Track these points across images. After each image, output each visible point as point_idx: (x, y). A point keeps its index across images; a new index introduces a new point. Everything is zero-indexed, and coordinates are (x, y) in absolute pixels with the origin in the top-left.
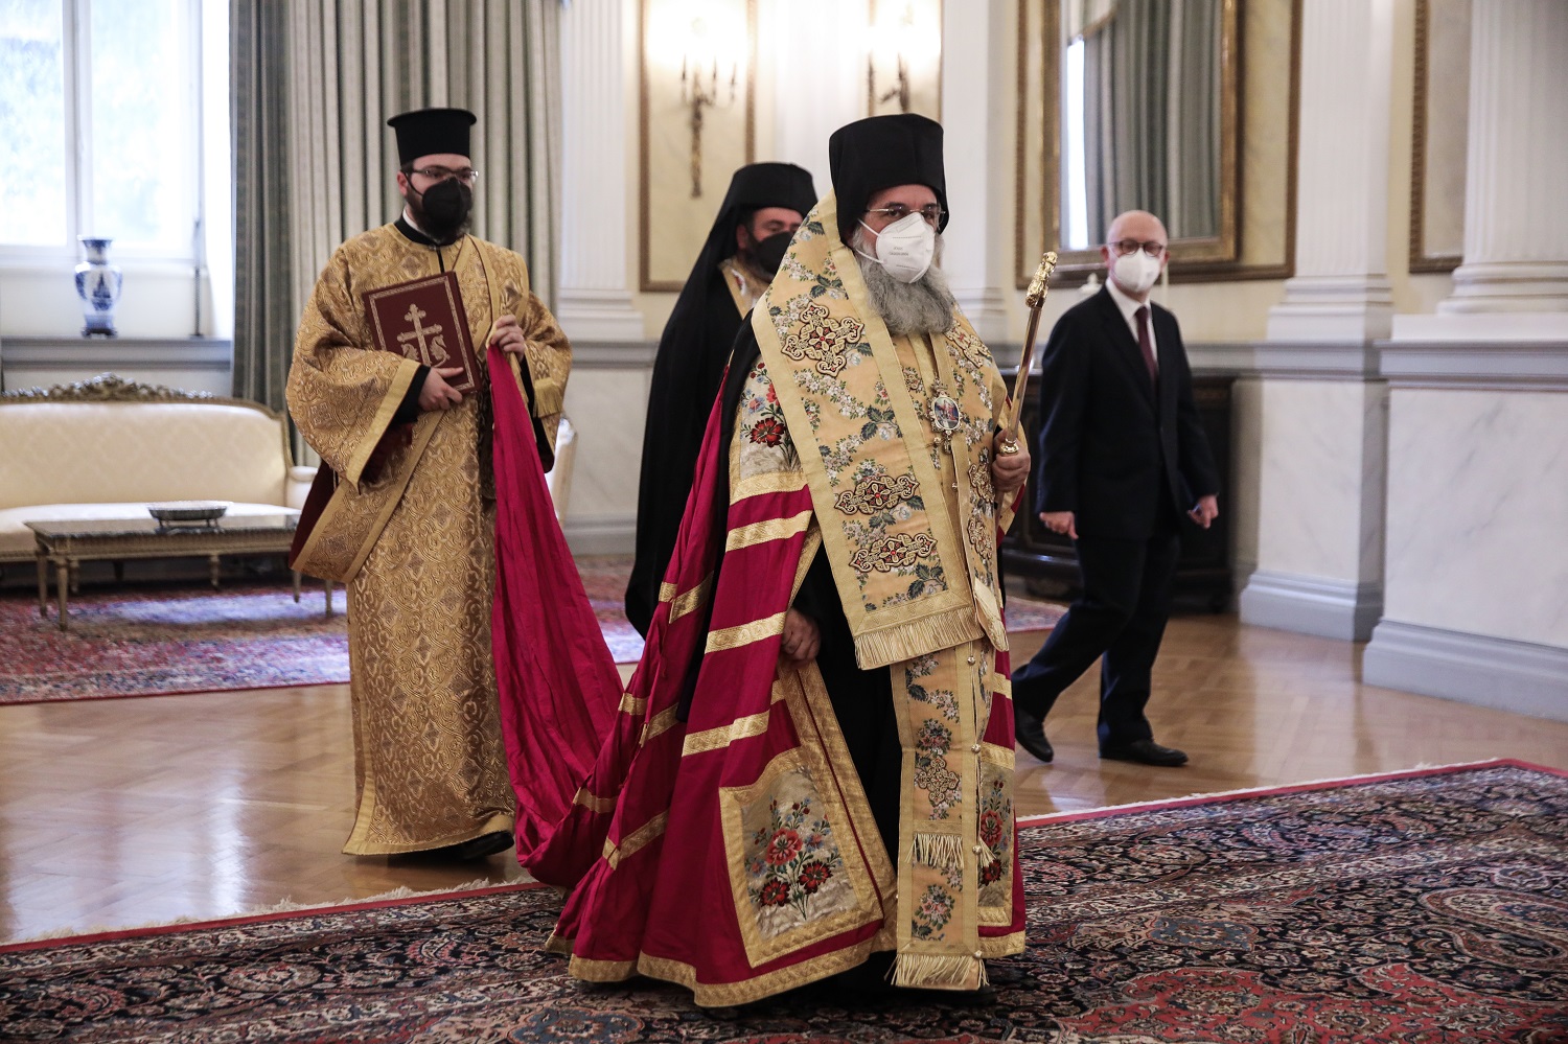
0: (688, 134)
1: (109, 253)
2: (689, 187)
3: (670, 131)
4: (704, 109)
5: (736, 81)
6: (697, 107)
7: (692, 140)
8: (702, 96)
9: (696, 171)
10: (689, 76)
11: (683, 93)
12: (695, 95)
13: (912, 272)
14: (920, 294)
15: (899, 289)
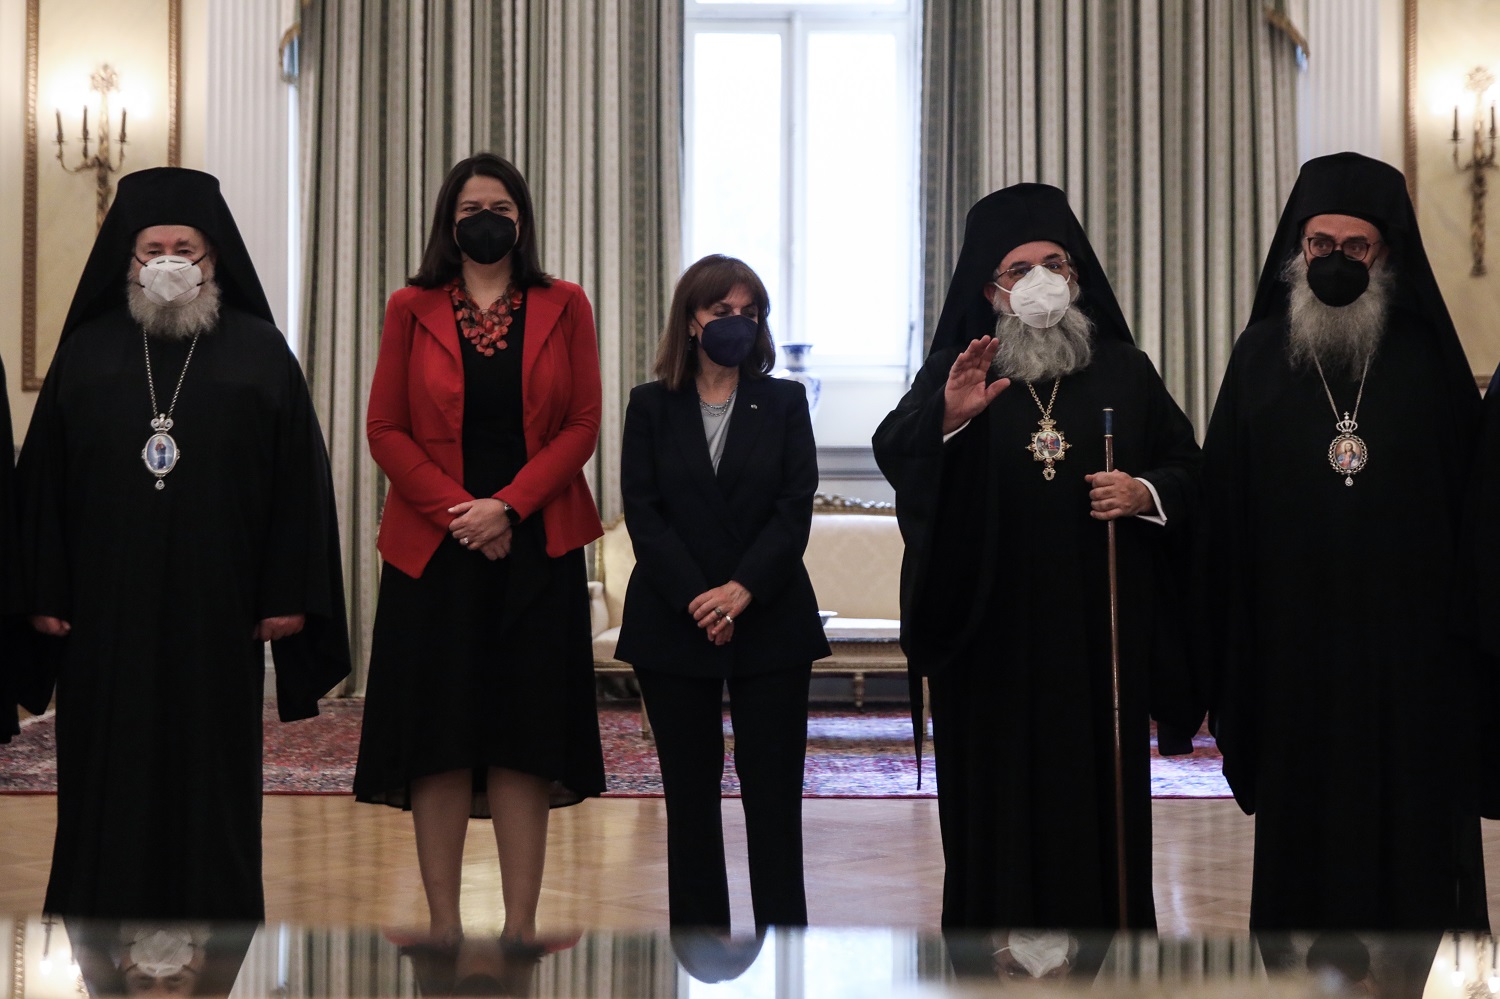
0: (1467, 204)
1: (806, 360)
2: (1469, 264)
3: (1444, 203)
4: (1487, 172)
6: (1478, 171)
7: (1474, 209)
8: (1483, 157)
9: (1478, 246)
10: (1466, 134)
11: (1456, 155)
12: (1475, 157)
13: (1043, 317)
14: (1057, 337)
15: (1036, 336)
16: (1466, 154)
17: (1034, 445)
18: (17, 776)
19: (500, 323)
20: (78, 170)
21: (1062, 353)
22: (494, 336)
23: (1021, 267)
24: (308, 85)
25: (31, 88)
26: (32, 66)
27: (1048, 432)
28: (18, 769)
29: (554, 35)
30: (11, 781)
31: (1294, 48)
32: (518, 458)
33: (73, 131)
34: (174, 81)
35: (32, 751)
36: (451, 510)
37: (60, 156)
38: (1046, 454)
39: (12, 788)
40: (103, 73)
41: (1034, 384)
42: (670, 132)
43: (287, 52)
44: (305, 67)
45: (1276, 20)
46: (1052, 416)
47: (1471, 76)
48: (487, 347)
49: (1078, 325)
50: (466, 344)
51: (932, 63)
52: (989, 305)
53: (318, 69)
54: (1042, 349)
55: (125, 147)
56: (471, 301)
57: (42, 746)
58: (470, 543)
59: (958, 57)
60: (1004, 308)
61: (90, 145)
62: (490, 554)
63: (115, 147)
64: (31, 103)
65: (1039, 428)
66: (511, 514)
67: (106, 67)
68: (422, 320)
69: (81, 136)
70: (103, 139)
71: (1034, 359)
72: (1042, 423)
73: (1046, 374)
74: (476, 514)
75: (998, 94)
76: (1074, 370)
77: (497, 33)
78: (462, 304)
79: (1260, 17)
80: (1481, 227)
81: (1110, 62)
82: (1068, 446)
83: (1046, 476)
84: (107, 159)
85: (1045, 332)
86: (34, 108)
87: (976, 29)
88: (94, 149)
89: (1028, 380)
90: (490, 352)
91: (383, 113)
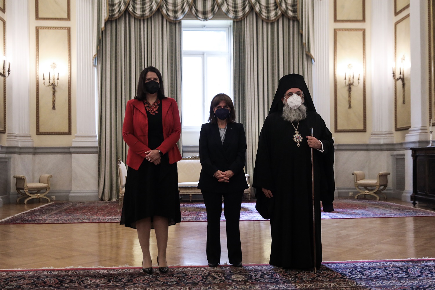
0: (347, 93)
2: (348, 106)
3: (343, 93)
4: (352, 86)
5: (360, 79)
6: (350, 86)
7: (349, 94)
8: (351, 83)
9: (350, 102)
10: (347, 78)
11: (345, 83)
12: (349, 83)
13: (294, 106)
14: (298, 111)
15: (293, 110)
16: (347, 83)
17: (294, 138)
18: (37, 220)
19: (155, 107)
20: (48, 86)
21: (299, 115)
22: (154, 110)
23: (290, 93)
24: (99, 67)
25: (37, 68)
26: (37, 63)
27: (297, 135)
28: (37, 218)
29: (153, 56)
30: (35, 221)
31: (312, 59)
32: (161, 140)
33: (47, 78)
34: (69, 67)
35: (40, 214)
36: (146, 152)
37: (44, 83)
38: (298, 140)
39: (36, 222)
40: (53, 65)
41: (293, 122)
42: (179, 77)
43: (94, 60)
44: (98, 63)
45: (308, 54)
46: (298, 131)
47: (348, 66)
48: (153, 113)
49: (303, 109)
50: (148, 112)
51: (235, 63)
52: (282, 102)
53: (101, 64)
54: (294, 114)
55: (59, 81)
56: (148, 102)
57: (42, 213)
58: (151, 161)
59: (240, 61)
60: (286, 103)
61: (51, 80)
62: (156, 163)
63: (56, 81)
64: (37, 71)
65: (295, 134)
66: (161, 153)
67: (54, 63)
68: (136, 106)
69: (49, 79)
70: (54, 79)
71: (292, 116)
72: (295, 132)
73: (295, 120)
74: (152, 153)
75: (249, 70)
76: (302, 119)
77: (141, 56)
78: (146, 103)
79: (304, 53)
80: (350, 98)
81: (273, 63)
82: (302, 138)
83: (298, 146)
84: (54, 84)
85: (295, 109)
86: (38, 72)
87: (244, 55)
88: (52, 81)
89: (291, 121)
90: (154, 114)
91: (116, 73)
